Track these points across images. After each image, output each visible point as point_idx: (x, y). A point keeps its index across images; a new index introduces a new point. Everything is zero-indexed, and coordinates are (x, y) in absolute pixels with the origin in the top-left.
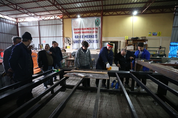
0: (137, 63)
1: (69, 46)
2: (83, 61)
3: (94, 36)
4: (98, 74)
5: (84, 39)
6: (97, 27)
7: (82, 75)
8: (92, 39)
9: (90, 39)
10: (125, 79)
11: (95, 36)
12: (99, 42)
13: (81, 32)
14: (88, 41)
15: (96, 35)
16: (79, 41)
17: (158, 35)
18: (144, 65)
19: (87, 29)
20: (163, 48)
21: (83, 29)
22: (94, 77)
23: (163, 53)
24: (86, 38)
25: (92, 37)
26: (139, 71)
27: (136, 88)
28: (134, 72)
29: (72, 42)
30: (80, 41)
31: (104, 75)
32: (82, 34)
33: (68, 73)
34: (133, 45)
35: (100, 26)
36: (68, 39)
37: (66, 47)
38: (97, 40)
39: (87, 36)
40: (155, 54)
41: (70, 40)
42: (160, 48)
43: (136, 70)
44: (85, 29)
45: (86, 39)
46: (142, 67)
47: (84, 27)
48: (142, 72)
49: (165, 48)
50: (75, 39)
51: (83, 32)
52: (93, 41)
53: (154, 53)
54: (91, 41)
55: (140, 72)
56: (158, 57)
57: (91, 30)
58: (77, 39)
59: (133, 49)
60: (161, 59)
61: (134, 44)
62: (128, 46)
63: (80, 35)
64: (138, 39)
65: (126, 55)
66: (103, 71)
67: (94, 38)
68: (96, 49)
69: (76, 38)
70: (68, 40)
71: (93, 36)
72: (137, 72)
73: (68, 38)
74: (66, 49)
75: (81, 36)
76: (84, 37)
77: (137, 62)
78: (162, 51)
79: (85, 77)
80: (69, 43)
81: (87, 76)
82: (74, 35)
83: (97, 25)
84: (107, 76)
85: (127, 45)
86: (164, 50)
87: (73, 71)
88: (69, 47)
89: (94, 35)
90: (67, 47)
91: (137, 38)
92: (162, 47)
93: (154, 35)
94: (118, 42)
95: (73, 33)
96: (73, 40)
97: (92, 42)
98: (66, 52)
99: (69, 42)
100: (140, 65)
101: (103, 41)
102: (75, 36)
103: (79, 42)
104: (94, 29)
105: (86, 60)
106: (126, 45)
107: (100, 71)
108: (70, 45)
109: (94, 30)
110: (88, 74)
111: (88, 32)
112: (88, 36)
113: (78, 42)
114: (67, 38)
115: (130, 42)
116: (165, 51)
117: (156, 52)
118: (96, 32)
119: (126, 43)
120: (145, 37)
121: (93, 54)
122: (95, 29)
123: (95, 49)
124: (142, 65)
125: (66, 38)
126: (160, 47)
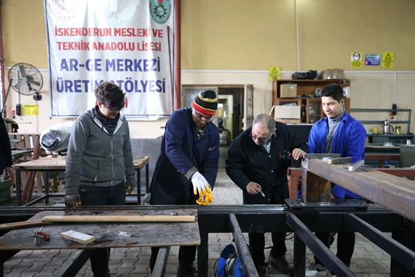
0: (308, 172)
1: (34, 102)
2: (101, 165)
3: (145, 65)
4: (156, 225)
5: (106, 75)
6: (158, 26)
7: (83, 237)
8: (138, 76)
9: (129, 74)
10: (268, 237)
11: (150, 63)
12: (168, 89)
13: (91, 46)
14: (120, 82)
15: (155, 60)
16: (83, 85)
17: (383, 64)
18: (332, 178)
19: (117, 31)
20: (404, 113)
21: (97, 32)
22: (134, 240)
23: (403, 130)
24: (111, 69)
25: (137, 65)
26: (319, 200)
27: (314, 272)
28: (301, 208)
29: (46, 87)
30: (86, 82)
31: (181, 228)
32: (92, 54)
33: (14, 232)
34: (300, 102)
35: (171, 22)
36: (28, 72)
37: (19, 108)
38: (159, 81)
39: (119, 61)
40: (378, 135)
41: (37, 78)
42: (394, 110)
43: (309, 200)
44: (108, 32)
45: (114, 77)
46: (328, 186)
47: (103, 25)
48: (329, 204)
49: (410, 110)
50: (60, 74)
51: (100, 47)
52: (144, 86)
53: (375, 131)
54: (133, 86)
55: (322, 204)
56: (388, 145)
57: (132, 39)
58: (72, 75)
59: (299, 117)
60: (397, 151)
61: (304, 96)
62: (282, 104)
63: (85, 55)
64: (316, 79)
65: (273, 140)
66: (180, 211)
67: (145, 70)
68: (156, 118)
69: (66, 68)
70: (30, 79)
71: (142, 65)
72: (312, 205)
73: (27, 70)
74: (17, 120)
75: (92, 64)
76: (103, 67)
77: (309, 167)
78: (400, 122)
79: (96, 242)
80: (30, 89)
81: (104, 236)
82: (57, 56)
83: (158, 18)
84: (193, 230)
85: (277, 100)
86: (407, 119)
87: (39, 221)
88: (32, 109)
89: (145, 61)
90: (24, 110)
91: (313, 74)
92: (400, 106)
93: (369, 63)
94: (243, 89)
95: (54, 47)
96: (55, 79)
97: (140, 87)
98: (20, 131)
99: (33, 86)
100: (319, 177)
101: (183, 82)
102: (64, 61)
103: (83, 88)
104: (145, 33)
105: (116, 163)
106: (274, 100)
107: (166, 212)
108: (38, 98)
109: (149, 39)
110: (108, 230)
111: (123, 46)
112: (123, 63)
113: (77, 86)
114: (22, 68)
115: (289, 90)
116: (408, 122)
117: (380, 126)
118: (157, 47)
119: (273, 93)
120: (341, 71)
121: (146, 141)
122: (149, 33)
123: (151, 118)
124: (326, 177)
125: (18, 68)
126: (394, 106)
